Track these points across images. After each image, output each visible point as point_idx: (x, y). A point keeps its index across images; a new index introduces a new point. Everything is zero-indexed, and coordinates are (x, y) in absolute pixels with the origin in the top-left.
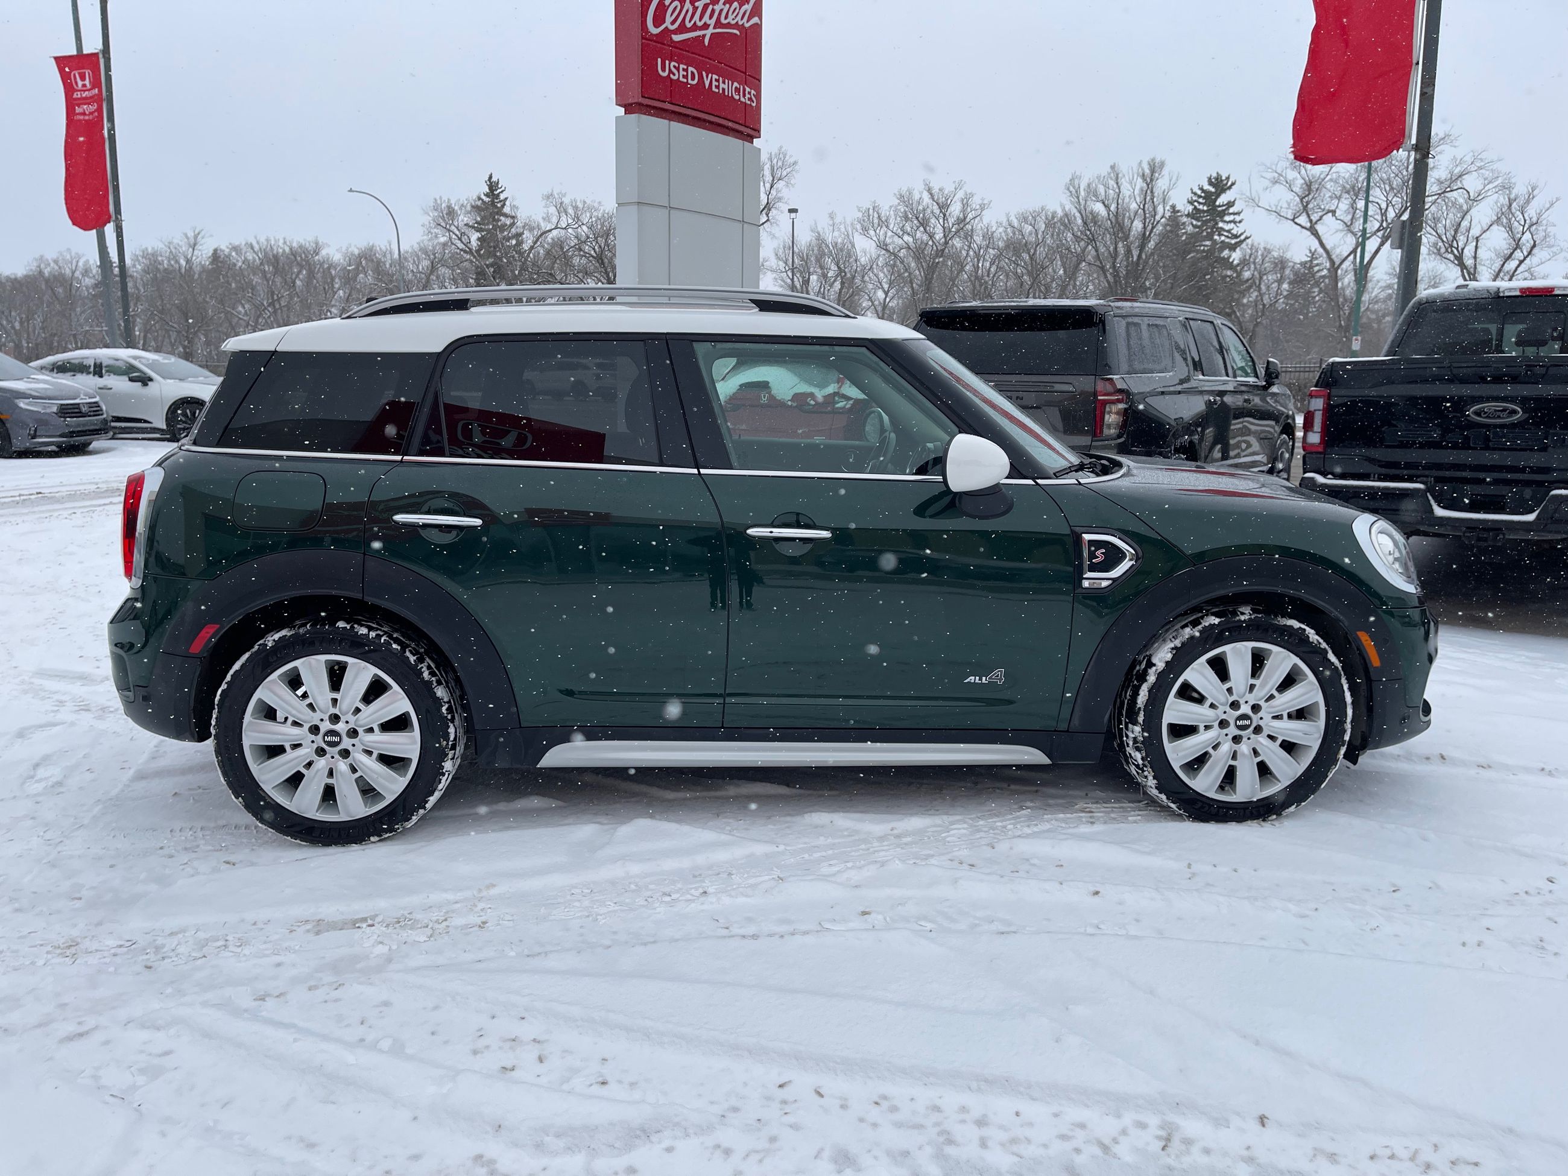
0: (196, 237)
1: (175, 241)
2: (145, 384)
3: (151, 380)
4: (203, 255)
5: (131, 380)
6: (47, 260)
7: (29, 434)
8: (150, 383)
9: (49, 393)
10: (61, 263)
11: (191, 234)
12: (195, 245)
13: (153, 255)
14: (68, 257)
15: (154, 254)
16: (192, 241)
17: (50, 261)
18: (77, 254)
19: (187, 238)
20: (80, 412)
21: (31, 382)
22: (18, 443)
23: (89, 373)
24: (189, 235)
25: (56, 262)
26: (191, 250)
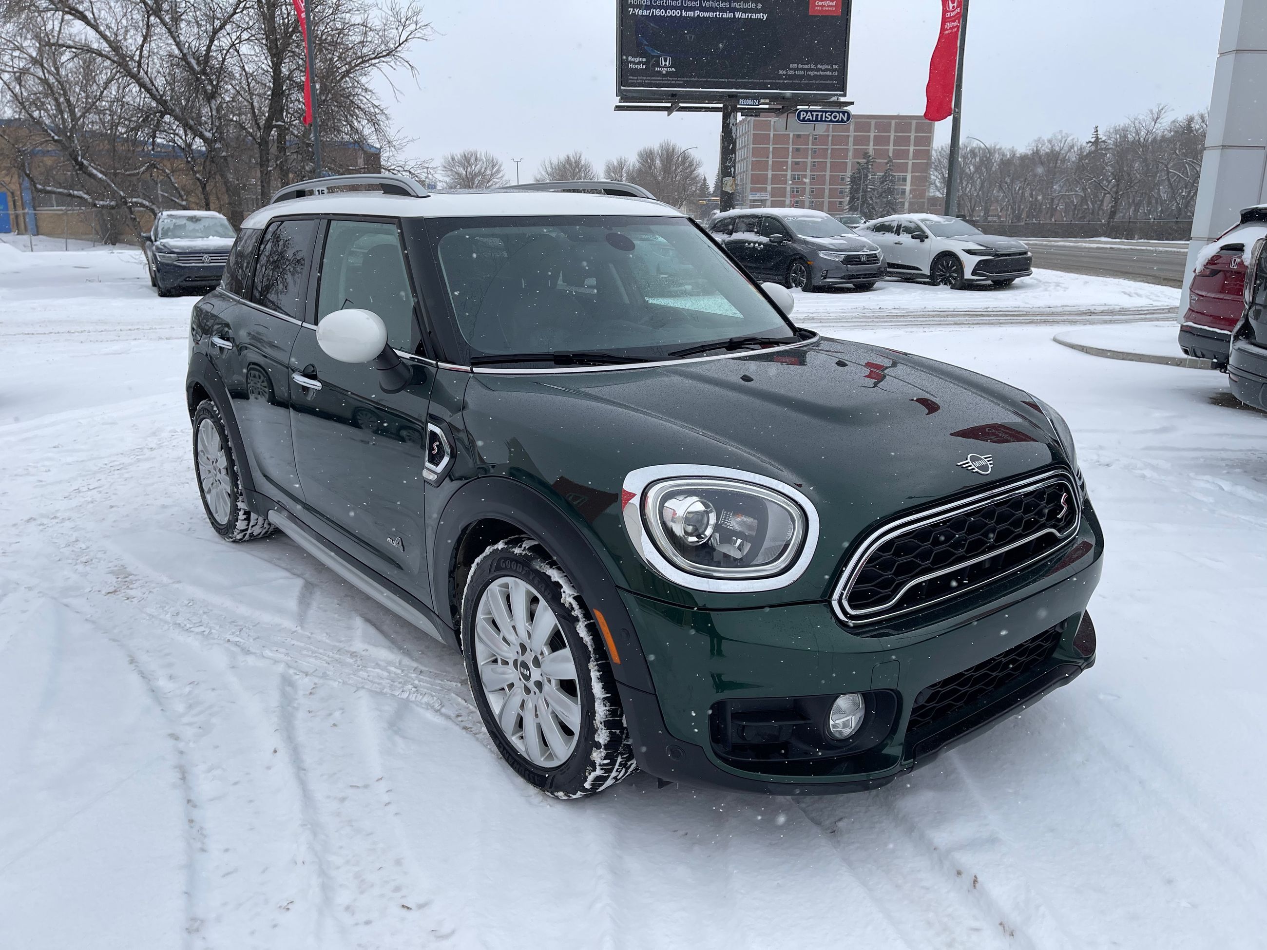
0: (1160, 111)
1: (1141, 117)
2: (922, 241)
3: (927, 237)
4: (1163, 126)
5: (913, 237)
6: (1044, 141)
7: (822, 276)
8: (926, 240)
9: (842, 247)
10: (1054, 142)
11: (1155, 110)
12: (1157, 119)
13: (1123, 130)
14: (1060, 137)
15: (1125, 130)
16: (1156, 116)
17: (1046, 141)
18: (1066, 134)
19: (1152, 114)
20: (860, 261)
21: (839, 239)
22: (818, 281)
23: (892, 232)
24: (1154, 112)
25: (1050, 141)
26: (1153, 123)
